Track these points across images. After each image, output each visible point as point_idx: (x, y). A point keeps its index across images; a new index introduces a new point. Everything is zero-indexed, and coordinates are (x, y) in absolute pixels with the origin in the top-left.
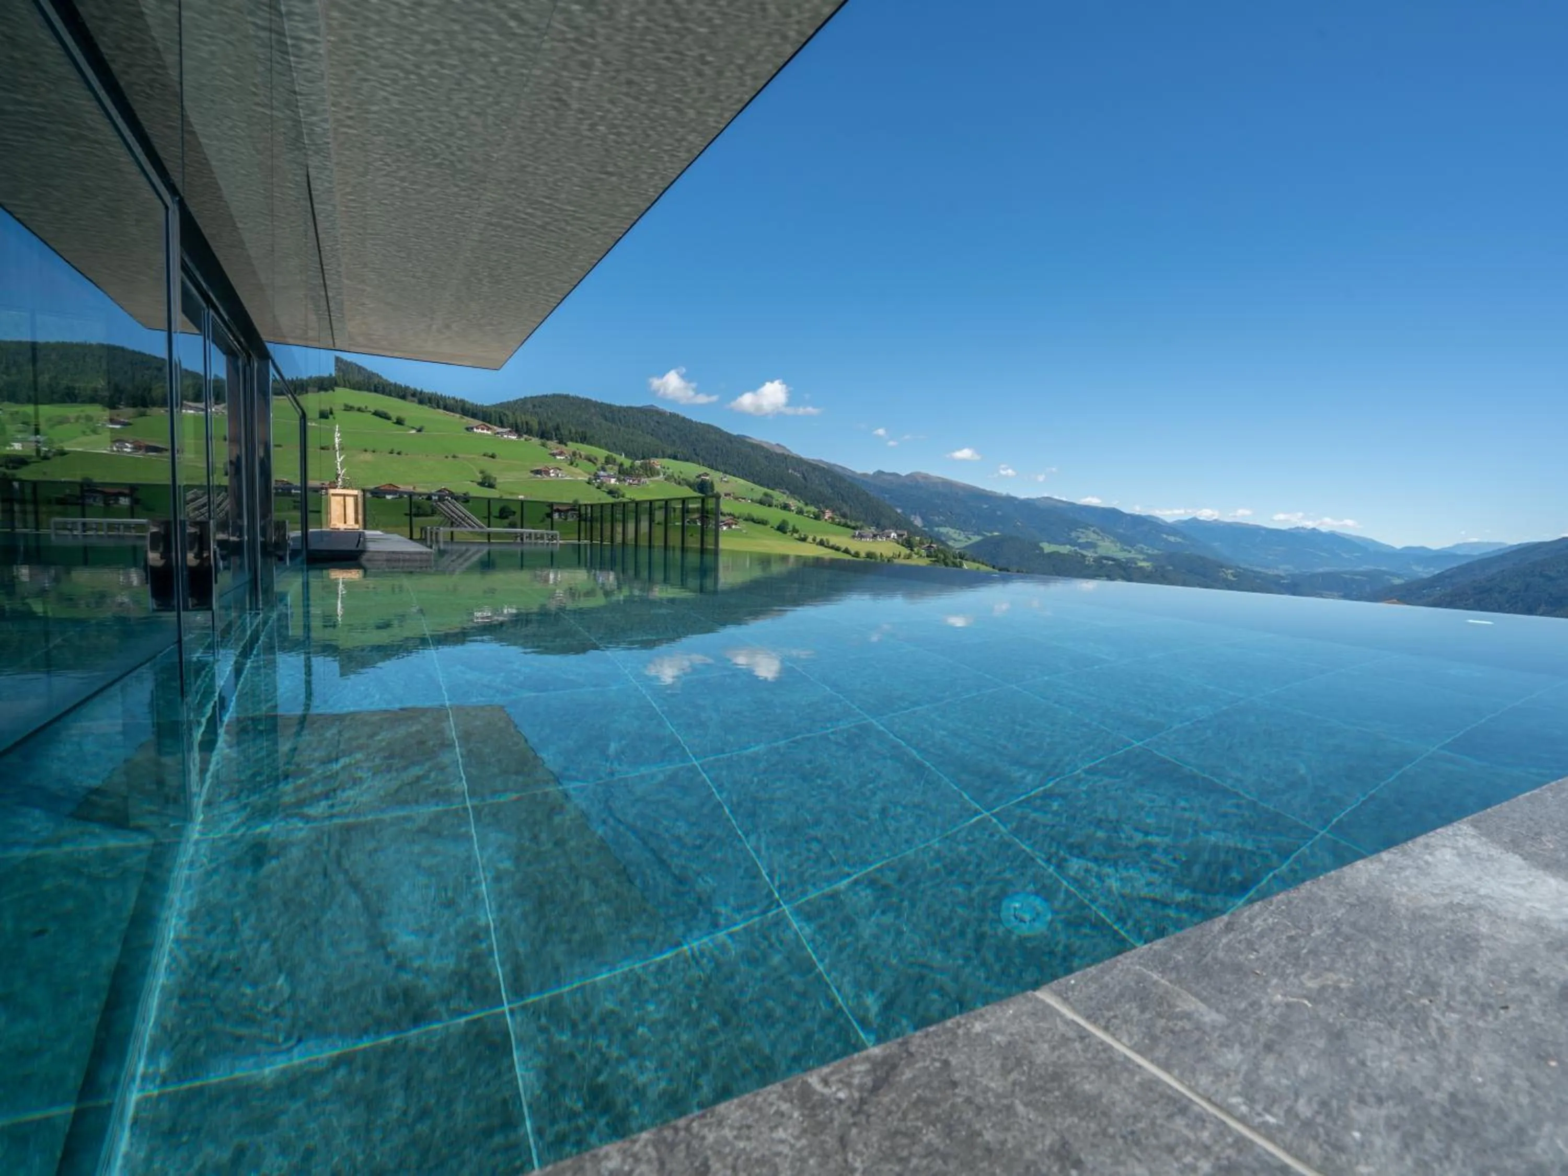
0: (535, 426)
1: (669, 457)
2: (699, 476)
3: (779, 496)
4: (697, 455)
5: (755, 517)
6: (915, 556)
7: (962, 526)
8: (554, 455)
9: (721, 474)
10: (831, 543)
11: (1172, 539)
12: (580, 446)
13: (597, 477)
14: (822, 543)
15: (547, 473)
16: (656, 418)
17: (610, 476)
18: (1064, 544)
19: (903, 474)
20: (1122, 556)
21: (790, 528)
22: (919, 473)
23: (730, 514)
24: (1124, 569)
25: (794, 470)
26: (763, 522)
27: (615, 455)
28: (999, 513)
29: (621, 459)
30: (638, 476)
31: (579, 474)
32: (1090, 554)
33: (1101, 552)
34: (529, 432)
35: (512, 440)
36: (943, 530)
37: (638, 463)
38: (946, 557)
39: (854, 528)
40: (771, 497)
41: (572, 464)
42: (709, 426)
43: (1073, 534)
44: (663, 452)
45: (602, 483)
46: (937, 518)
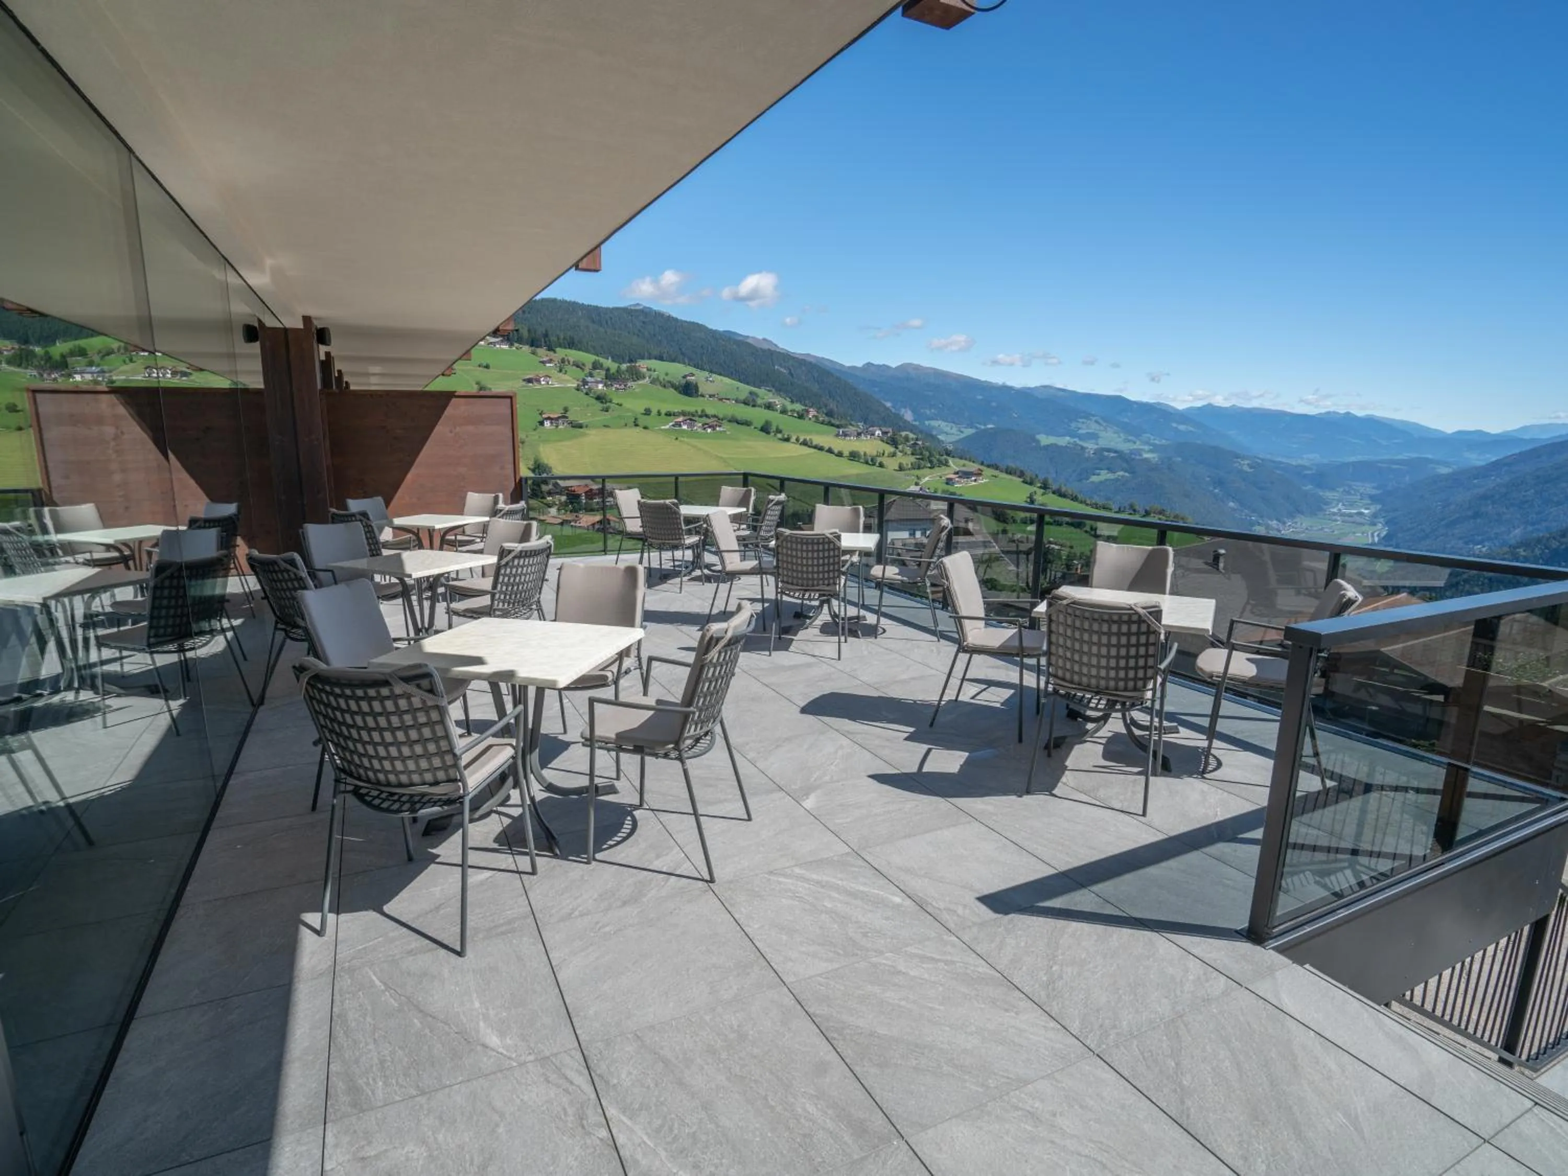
0: (525, 333)
1: (656, 358)
2: (685, 377)
3: (765, 395)
4: (683, 354)
5: (739, 418)
6: (899, 454)
7: (954, 418)
8: (543, 362)
9: (706, 374)
10: (814, 443)
11: (1182, 427)
12: (568, 351)
13: (585, 383)
14: (805, 443)
15: (538, 381)
16: (641, 318)
17: (598, 382)
18: (1063, 435)
19: (894, 365)
20: (1125, 447)
21: (774, 428)
22: (910, 364)
23: (715, 416)
24: (1127, 461)
25: (780, 365)
26: (747, 423)
27: (602, 360)
28: (994, 404)
29: (608, 363)
30: (625, 381)
31: (568, 381)
32: (1091, 446)
33: (1103, 443)
34: (520, 341)
35: (503, 349)
36: (934, 423)
37: (624, 366)
38: (931, 455)
39: (838, 427)
40: (757, 395)
41: (560, 371)
42: (693, 323)
43: (1073, 425)
44: (650, 354)
45: (590, 389)
46: (928, 412)
